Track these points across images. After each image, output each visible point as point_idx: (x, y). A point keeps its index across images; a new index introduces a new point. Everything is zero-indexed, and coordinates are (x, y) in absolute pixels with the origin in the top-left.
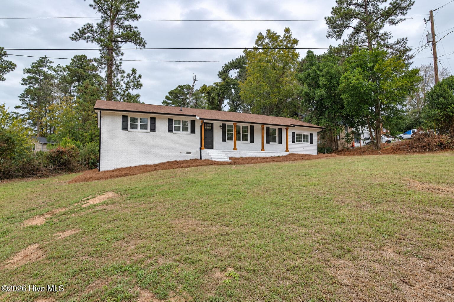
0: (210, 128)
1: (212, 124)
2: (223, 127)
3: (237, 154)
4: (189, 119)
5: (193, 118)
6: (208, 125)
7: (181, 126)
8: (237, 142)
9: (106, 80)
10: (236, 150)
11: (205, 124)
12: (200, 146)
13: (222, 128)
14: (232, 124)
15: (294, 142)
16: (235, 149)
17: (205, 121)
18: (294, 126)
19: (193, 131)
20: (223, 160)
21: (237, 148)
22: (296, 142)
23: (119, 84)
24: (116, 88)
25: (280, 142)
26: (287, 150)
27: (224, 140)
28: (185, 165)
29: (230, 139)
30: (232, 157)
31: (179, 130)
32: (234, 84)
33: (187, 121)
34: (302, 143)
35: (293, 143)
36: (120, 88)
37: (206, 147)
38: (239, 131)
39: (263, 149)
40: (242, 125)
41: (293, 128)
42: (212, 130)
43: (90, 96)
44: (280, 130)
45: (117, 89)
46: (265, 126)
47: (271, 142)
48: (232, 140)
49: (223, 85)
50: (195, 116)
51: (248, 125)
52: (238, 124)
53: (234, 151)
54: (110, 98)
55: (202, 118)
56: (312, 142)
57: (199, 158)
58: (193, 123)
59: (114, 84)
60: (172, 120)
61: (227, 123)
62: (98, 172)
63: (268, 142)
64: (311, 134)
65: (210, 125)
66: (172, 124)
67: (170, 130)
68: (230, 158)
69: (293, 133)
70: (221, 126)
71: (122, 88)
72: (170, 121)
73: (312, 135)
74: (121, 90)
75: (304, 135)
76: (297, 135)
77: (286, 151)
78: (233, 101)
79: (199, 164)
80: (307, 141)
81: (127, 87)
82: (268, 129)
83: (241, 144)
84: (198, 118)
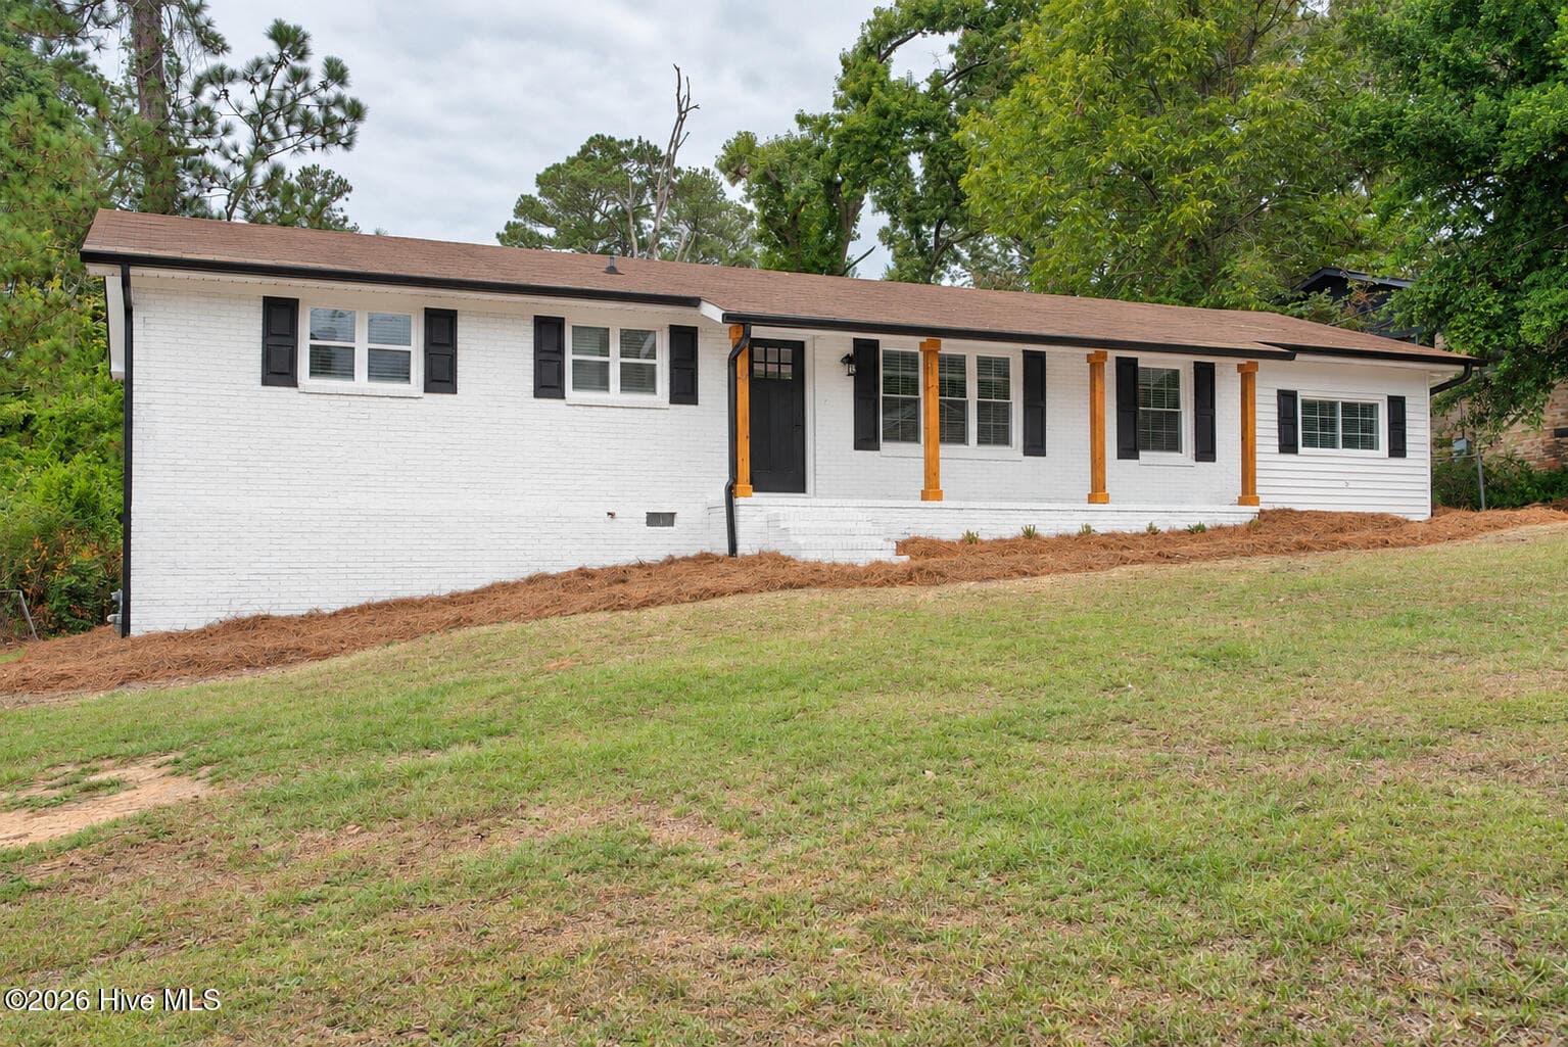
0: (787, 370)
1: (799, 348)
2: (863, 362)
3: (944, 523)
4: (658, 320)
5: (682, 317)
6: (773, 356)
7: (615, 362)
8: (947, 451)
9: (132, 95)
10: (938, 496)
11: (758, 350)
12: (726, 478)
13: (853, 369)
14: (911, 344)
15: (1288, 446)
16: (931, 490)
17: (758, 332)
18: (1290, 352)
19: (685, 391)
20: (862, 559)
21: (944, 484)
22: (1301, 449)
23: (212, 120)
24: (195, 144)
25: (1206, 450)
26: (1248, 494)
27: (866, 440)
28: (638, 590)
29: (907, 432)
30: (915, 541)
31: (603, 384)
32: (923, 126)
33: (649, 332)
34: (1341, 451)
35: (1282, 451)
36: (220, 147)
37: (759, 484)
38: (958, 388)
39: (1098, 491)
40: (972, 352)
41: (1287, 363)
42: (796, 386)
43: (48, 191)
44: (1205, 378)
45: (202, 151)
46: (1112, 354)
47: (1146, 448)
48: (916, 440)
49: (858, 131)
50: (693, 302)
51: (1013, 353)
52: (949, 347)
53: (924, 504)
54: (166, 201)
55: (734, 310)
56: (1398, 449)
57: (723, 548)
58: (685, 341)
59: (183, 117)
60: (557, 324)
61: (888, 343)
62: (116, 641)
63: (1128, 450)
64: (1391, 399)
65: (787, 353)
66: (560, 351)
67: (548, 384)
68: (902, 547)
69: (1287, 399)
70: (848, 360)
71: (228, 141)
72: (548, 332)
73: (1397, 405)
74: (227, 156)
75: (1349, 408)
76: (1309, 406)
77: (1242, 502)
78: (914, 225)
79: (724, 583)
80: (1370, 444)
81: (259, 140)
82: (1128, 372)
83: (967, 461)
84: (712, 312)
